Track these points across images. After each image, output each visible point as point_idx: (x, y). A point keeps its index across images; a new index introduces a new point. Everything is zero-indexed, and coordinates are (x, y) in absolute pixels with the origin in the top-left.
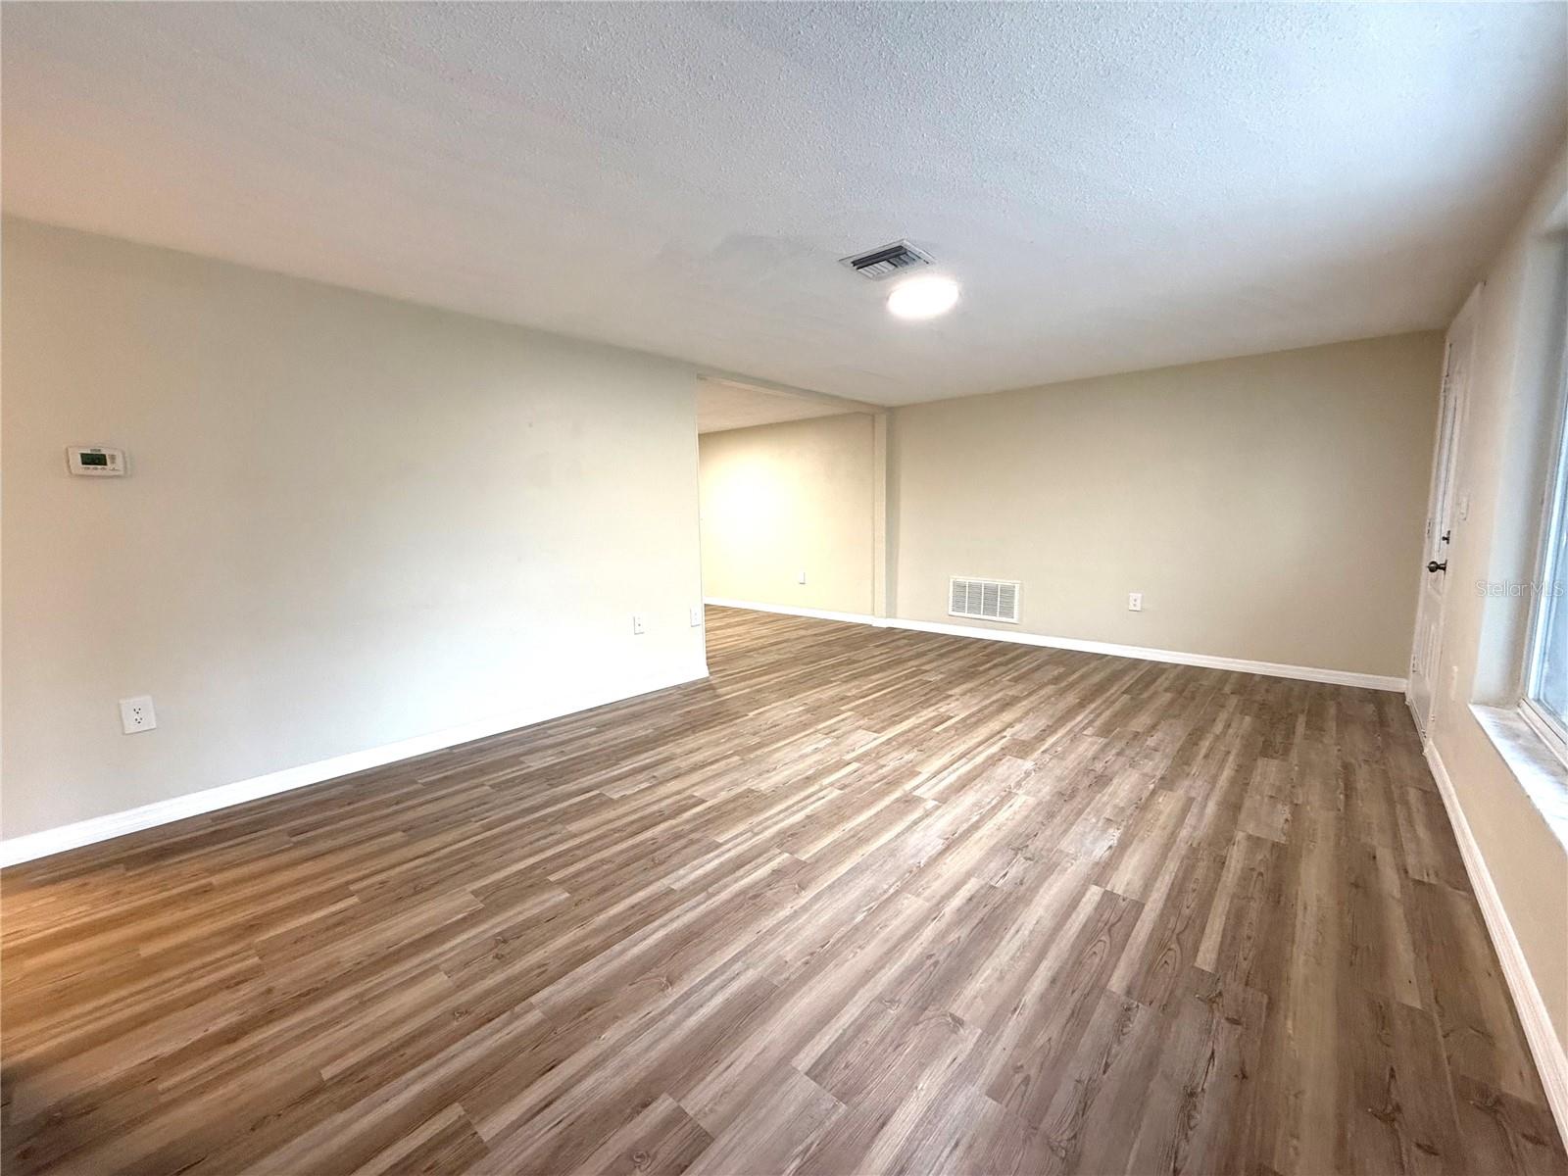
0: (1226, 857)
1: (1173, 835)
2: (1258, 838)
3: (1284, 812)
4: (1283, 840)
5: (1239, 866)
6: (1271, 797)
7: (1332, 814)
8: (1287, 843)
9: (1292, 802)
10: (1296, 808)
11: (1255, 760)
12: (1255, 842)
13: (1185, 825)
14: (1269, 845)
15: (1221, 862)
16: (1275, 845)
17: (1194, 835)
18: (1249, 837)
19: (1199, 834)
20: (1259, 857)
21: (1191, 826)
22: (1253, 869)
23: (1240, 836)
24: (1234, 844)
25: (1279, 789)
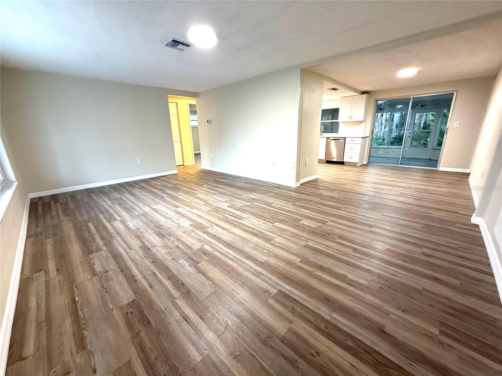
0: (102, 240)
1: (121, 236)
2: (98, 251)
3: (98, 268)
4: (91, 256)
5: (97, 241)
6: (107, 272)
7: (78, 282)
8: (89, 256)
9: (98, 275)
10: (95, 274)
11: (135, 294)
12: (99, 250)
13: (121, 240)
14: (94, 252)
15: (102, 238)
16: (93, 253)
17: (116, 240)
18: (101, 250)
19: (115, 241)
20: (94, 246)
21: (120, 241)
22: (93, 242)
23: (104, 248)
24: (104, 245)
25: (108, 280)
